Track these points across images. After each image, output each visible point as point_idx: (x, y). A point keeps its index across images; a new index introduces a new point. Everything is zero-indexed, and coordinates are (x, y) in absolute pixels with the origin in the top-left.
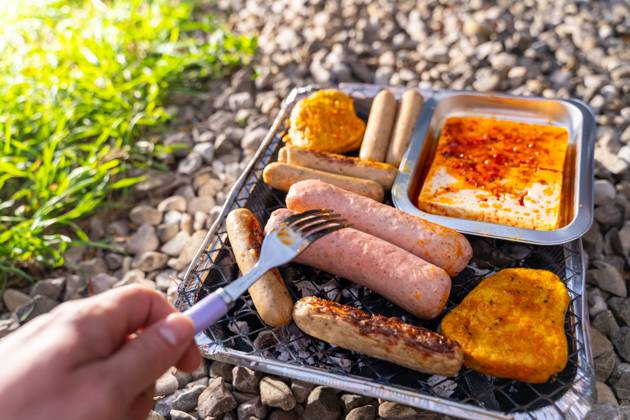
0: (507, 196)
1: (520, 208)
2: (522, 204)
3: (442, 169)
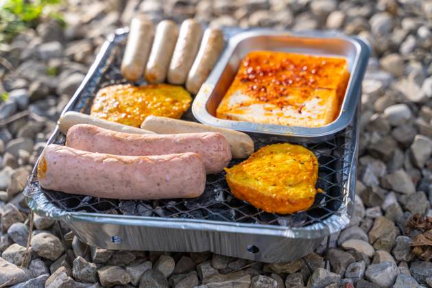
0: (289, 107)
1: (298, 115)
2: (300, 112)
3: (239, 91)
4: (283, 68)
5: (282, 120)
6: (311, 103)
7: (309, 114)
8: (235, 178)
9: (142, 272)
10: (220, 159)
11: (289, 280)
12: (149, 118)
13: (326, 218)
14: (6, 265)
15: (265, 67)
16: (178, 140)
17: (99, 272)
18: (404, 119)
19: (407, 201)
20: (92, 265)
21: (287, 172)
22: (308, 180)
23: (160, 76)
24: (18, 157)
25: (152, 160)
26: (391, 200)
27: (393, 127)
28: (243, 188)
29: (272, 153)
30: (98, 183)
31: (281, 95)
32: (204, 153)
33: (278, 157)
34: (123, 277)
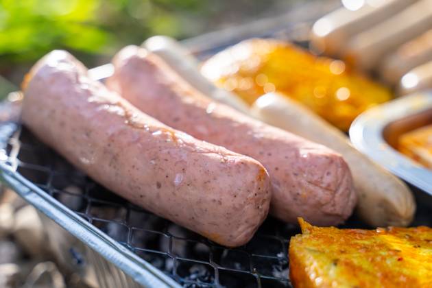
10: (312, 201)
30: (74, 138)
32: (287, 175)
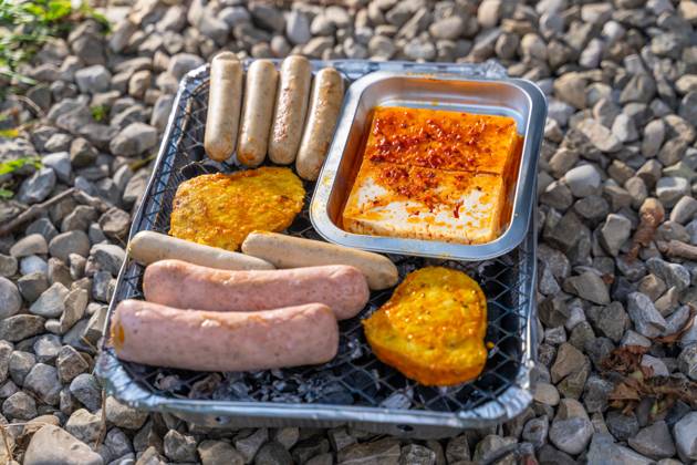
0: (442, 206)
1: (453, 221)
2: (456, 215)
3: (371, 178)
4: (429, 136)
5: (432, 230)
6: (470, 199)
7: (469, 219)
8: (378, 337)
9: (257, 448)
10: (354, 304)
11: (450, 450)
12: (252, 236)
13: (501, 393)
14: (76, 447)
15: (402, 133)
16: (298, 282)
17: (200, 450)
18: (591, 187)
19: (599, 318)
20: (189, 440)
21: (446, 324)
22: (475, 335)
23: (259, 156)
24: (68, 263)
25: (266, 321)
26: (577, 316)
27: (576, 199)
28: (390, 352)
29: (423, 286)
30: (196, 357)
31: (429, 185)
33: (432, 294)
34: (233, 461)
